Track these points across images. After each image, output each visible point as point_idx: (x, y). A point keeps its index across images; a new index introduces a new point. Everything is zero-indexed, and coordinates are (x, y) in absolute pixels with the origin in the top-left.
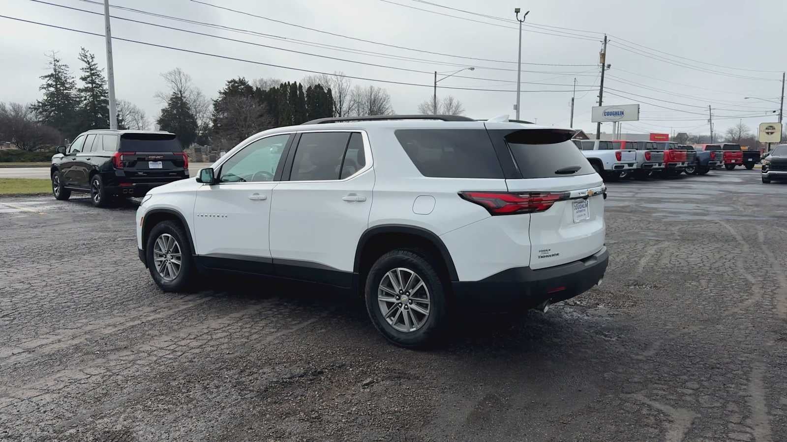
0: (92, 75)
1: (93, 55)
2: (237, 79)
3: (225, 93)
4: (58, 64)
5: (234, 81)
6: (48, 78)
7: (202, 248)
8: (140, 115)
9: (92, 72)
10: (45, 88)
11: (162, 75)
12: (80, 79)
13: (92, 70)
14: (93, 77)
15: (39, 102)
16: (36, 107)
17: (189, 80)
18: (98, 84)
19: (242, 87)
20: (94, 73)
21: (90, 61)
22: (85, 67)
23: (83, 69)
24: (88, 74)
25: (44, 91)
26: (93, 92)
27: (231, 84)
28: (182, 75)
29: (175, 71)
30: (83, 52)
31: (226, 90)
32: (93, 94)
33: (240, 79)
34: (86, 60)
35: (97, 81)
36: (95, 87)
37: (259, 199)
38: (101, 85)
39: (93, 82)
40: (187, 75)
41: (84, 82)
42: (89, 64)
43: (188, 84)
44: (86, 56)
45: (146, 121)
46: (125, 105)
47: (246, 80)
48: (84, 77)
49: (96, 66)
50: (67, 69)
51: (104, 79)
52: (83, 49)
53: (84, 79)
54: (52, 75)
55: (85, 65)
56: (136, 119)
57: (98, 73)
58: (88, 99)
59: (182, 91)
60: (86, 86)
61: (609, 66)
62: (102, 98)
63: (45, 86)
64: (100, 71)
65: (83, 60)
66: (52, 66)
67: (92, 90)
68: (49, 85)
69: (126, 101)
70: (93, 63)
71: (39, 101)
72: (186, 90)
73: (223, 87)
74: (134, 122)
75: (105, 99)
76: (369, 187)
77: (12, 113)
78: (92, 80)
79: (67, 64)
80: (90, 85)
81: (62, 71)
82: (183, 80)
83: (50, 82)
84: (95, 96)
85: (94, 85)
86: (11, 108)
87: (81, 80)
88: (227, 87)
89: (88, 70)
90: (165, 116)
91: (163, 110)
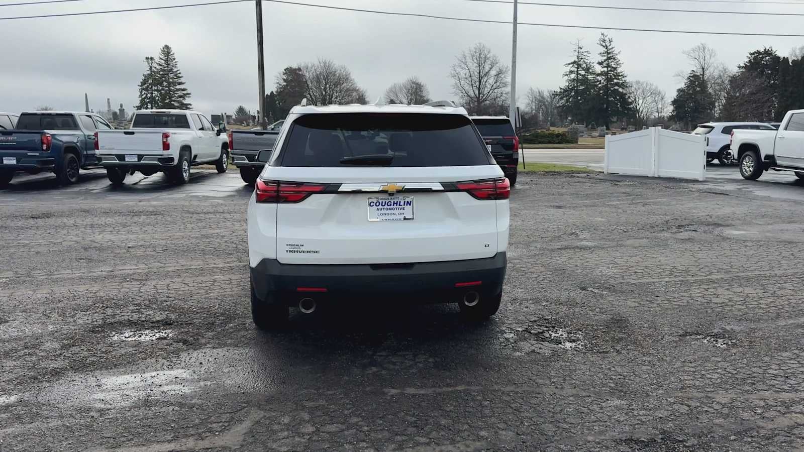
0: (609, 58)
1: (612, 39)
2: (762, 50)
3: (746, 67)
4: (580, 50)
5: (758, 52)
6: (571, 65)
8: (661, 96)
9: (609, 56)
10: (567, 75)
11: (684, 52)
12: (597, 63)
13: (609, 54)
14: (609, 61)
15: (561, 89)
16: (558, 93)
17: (714, 56)
18: (612, 67)
19: (767, 58)
20: (610, 57)
21: (608, 45)
22: (603, 52)
23: (600, 54)
24: (605, 58)
25: (566, 78)
26: (607, 76)
27: (753, 56)
28: (706, 50)
29: (699, 47)
30: (602, 37)
31: (746, 63)
32: (608, 77)
33: (765, 50)
34: (604, 44)
35: (613, 65)
36: (610, 71)
38: (615, 69)
39: (608, 66)
40: (712, 50)
41: (600, 66)
42: (607, 48)
43: (713, 60)
44: (604, 41)
45: (666, 102)
46: (647, 87)
47: (774, 50)
48: (600, 61)
49: (613, 49)
50: (588, 55)
51: (619, 62)
52: (602, 34)
53: (600, 63)
54: (575, 62)
55: (603, 50)
56: (656, 101)
57: (614, 57)
58: (603, 83)
59: (705, 67)
60: (602, 70)
62: (615, 81)
63: (568, 73)
64: (617, 55)
65: (602, 45)
66: (576, 53)
67: (606, 74)
68: (571, 72)
69: (649, 83)
70: (610, 47)
71: (561, 87)
72: (709, 67)
73: (744, 60)
74: (654, 103)
75: (618, 82)
77: (549, 99)
78: (608, 64)
79: (589, 50)
80: (605, 69)
81: (584, 57)
82: (707, 57)
83: (573, 69)
84: (609, 80)
85: (609, 69)
86: (548, 95)
87: (598, 65)
88: (748, 60)
89: (605, 55)
90: (680, 97)
91: (679, 91)
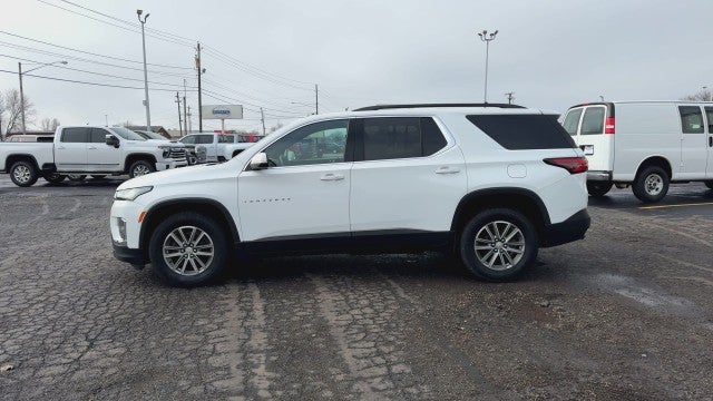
7: (248, 232)
37: (330, 179)
61: (204, 71)
76: (460, 161)
